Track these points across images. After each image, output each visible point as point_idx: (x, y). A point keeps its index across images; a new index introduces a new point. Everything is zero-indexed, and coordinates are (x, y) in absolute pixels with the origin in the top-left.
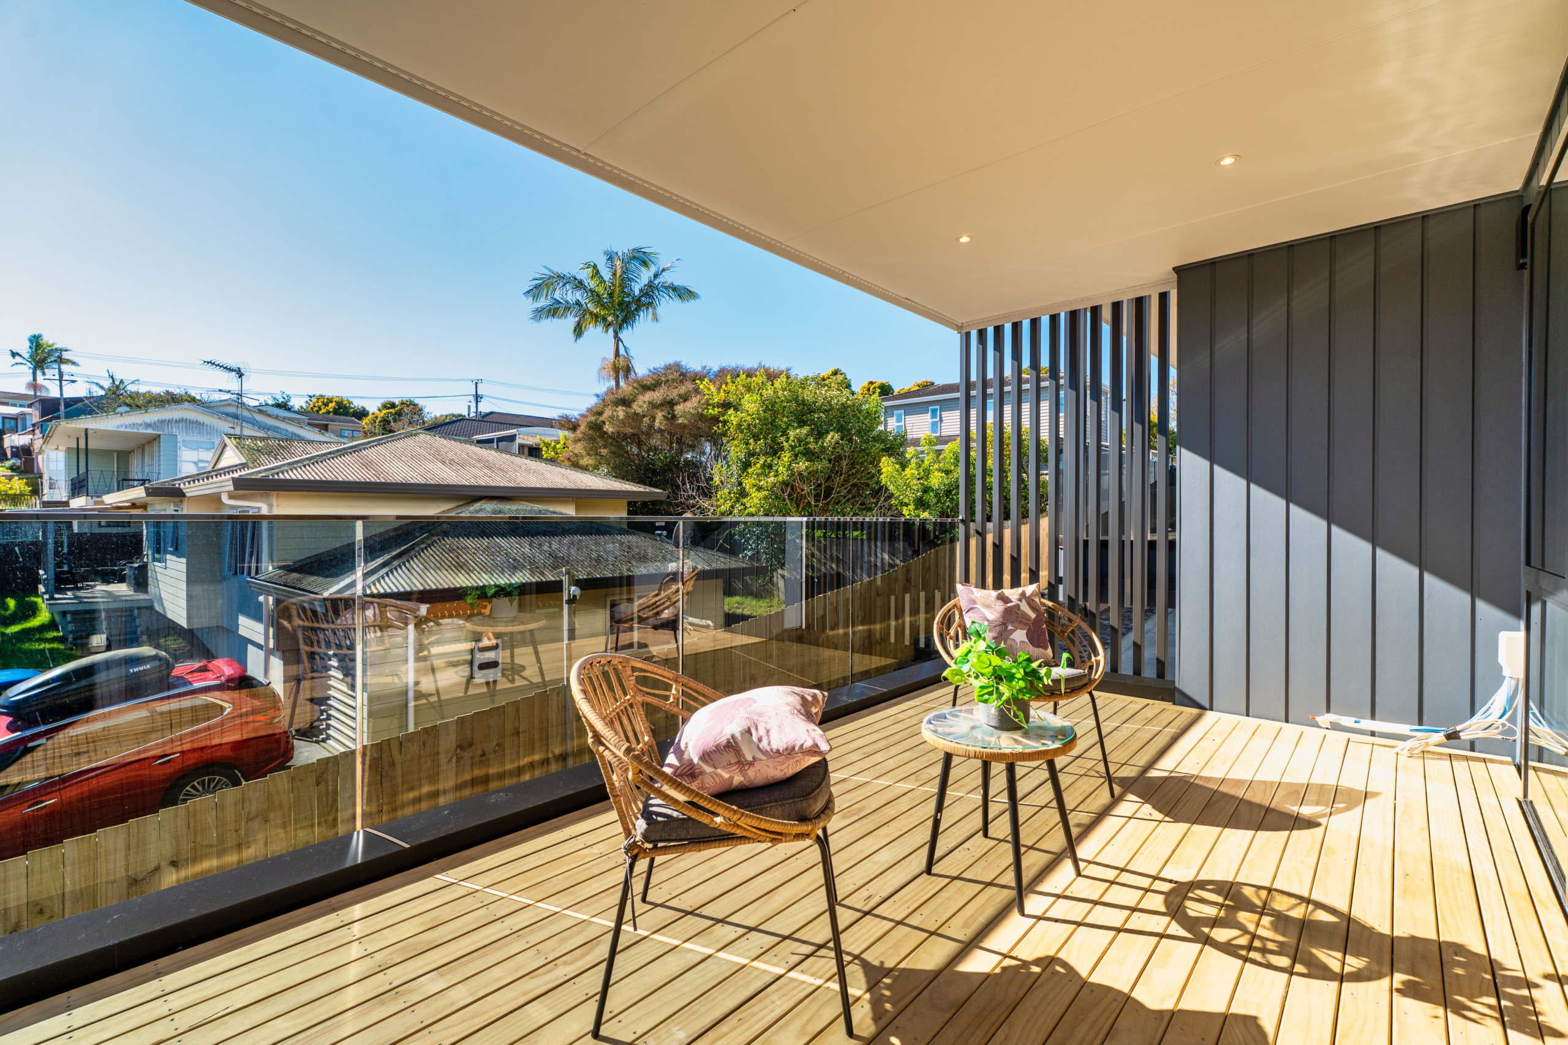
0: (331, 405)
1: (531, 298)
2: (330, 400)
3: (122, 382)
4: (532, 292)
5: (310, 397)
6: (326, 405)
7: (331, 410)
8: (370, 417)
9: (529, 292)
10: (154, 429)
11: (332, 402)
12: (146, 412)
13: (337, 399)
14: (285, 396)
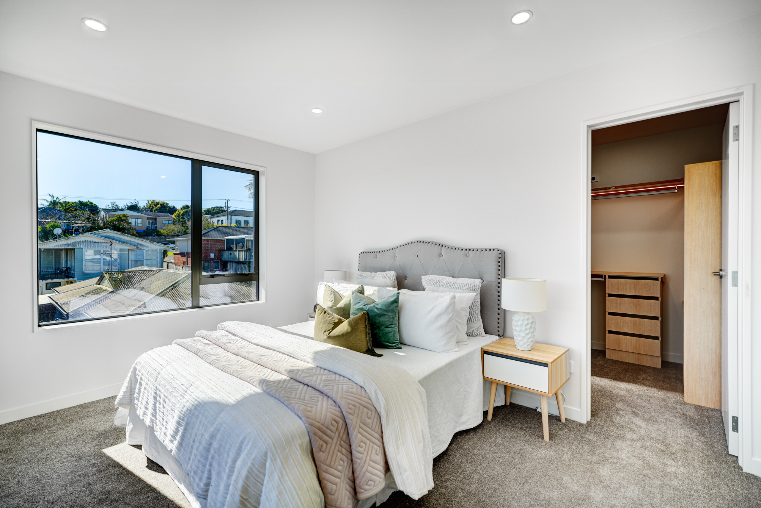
0: (159, 206)
1: (248, 189)
2: (158, 203)
3: (57, 198)
4: (248, 187)
5: (148, 201)
6: (156, 205)
7: (158, 208)
8: (177, 212)
9: (247, 186)
10: (72, 247)
11: (159, 204)
12: (68, 239)
13: (161, 203)
14: (136, 201)
